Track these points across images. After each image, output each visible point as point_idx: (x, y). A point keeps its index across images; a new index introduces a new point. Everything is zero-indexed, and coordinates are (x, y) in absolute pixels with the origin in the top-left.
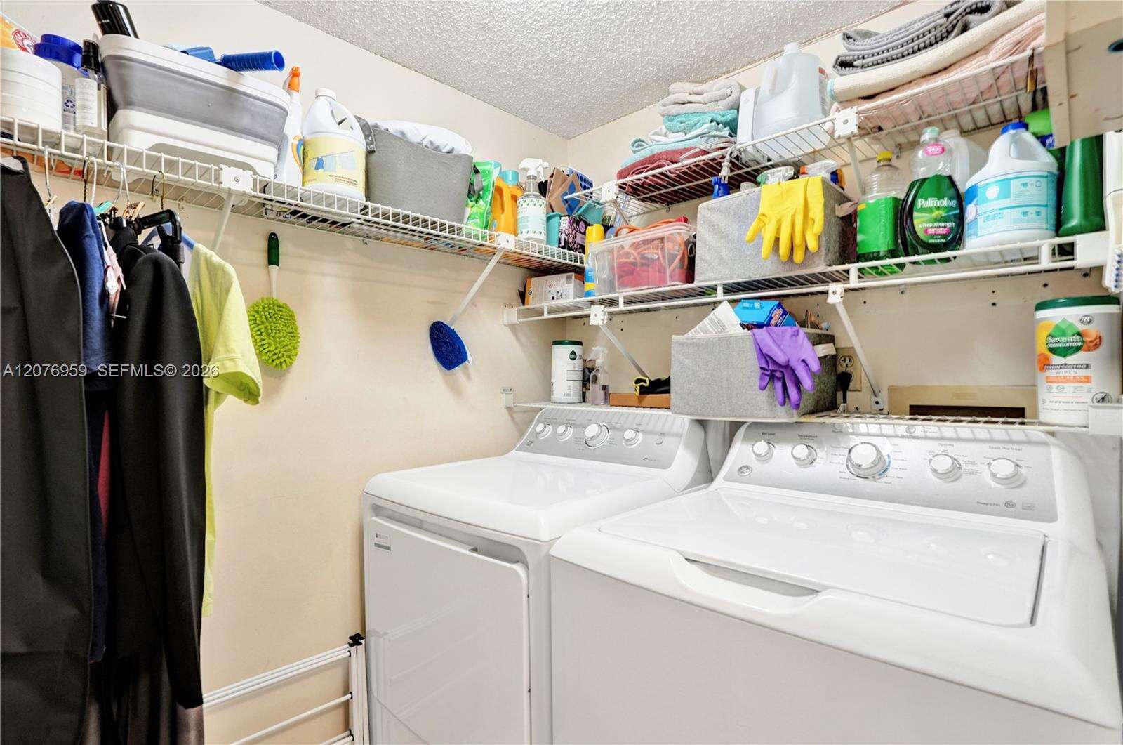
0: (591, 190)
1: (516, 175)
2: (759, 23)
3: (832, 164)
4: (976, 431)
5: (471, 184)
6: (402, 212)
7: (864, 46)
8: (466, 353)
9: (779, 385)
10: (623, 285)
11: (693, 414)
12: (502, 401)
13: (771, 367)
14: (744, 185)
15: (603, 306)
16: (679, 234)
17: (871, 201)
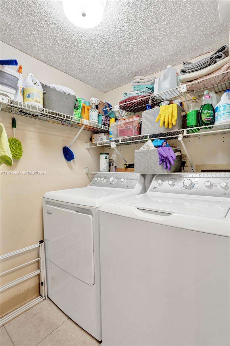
0: (111, 108)
1: (89, 103)
2: (160, 59)
3: (180, 101)
4: (217, 175)
5: (75, 105)
6: (54, 112)
7: (189, 66)
8: (74, 156)
9: (165, 163)
10: (121, 136)
11: (140, 173)
12: (85, 171)
13: (163, 158)
14: (155, 106)
15: (115, 142)
16: (137, 120)
17: (190, 111)
